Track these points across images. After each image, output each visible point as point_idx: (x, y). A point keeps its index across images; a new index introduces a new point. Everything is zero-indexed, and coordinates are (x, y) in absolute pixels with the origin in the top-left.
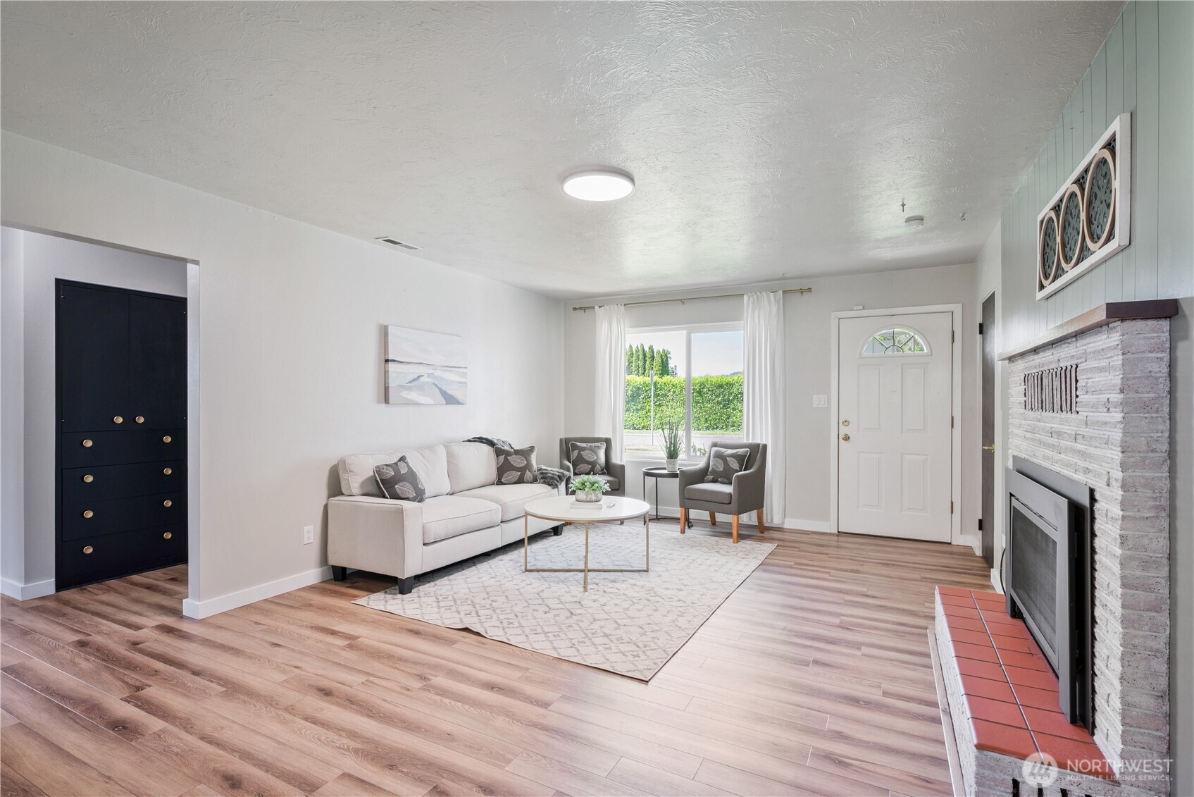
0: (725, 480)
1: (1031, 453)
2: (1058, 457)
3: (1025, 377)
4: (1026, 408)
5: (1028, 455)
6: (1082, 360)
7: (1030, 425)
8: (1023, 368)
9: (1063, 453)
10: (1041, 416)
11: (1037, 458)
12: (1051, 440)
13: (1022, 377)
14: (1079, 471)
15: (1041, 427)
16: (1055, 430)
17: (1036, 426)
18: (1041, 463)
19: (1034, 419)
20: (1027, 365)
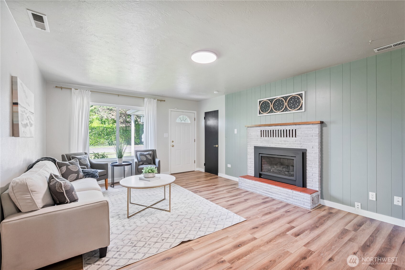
0: (147, 163)
1: (267, 145)
2: (285, 145)
3: (261, 131)
4: (261, 137)
5: (264, 146)
6: (299, 129)
7: (265, 140)
8: (259, 129)
9: (288, 144)
10: (273, 138)
11: (271, 146)
12: (281, 142)
13: (258, 131)
14: (297, 147)
15: (274, 140)
16: (283, 140)
17: (270, 140)
18: (273, 147)
19: (268, 139)
20: (263, 128)
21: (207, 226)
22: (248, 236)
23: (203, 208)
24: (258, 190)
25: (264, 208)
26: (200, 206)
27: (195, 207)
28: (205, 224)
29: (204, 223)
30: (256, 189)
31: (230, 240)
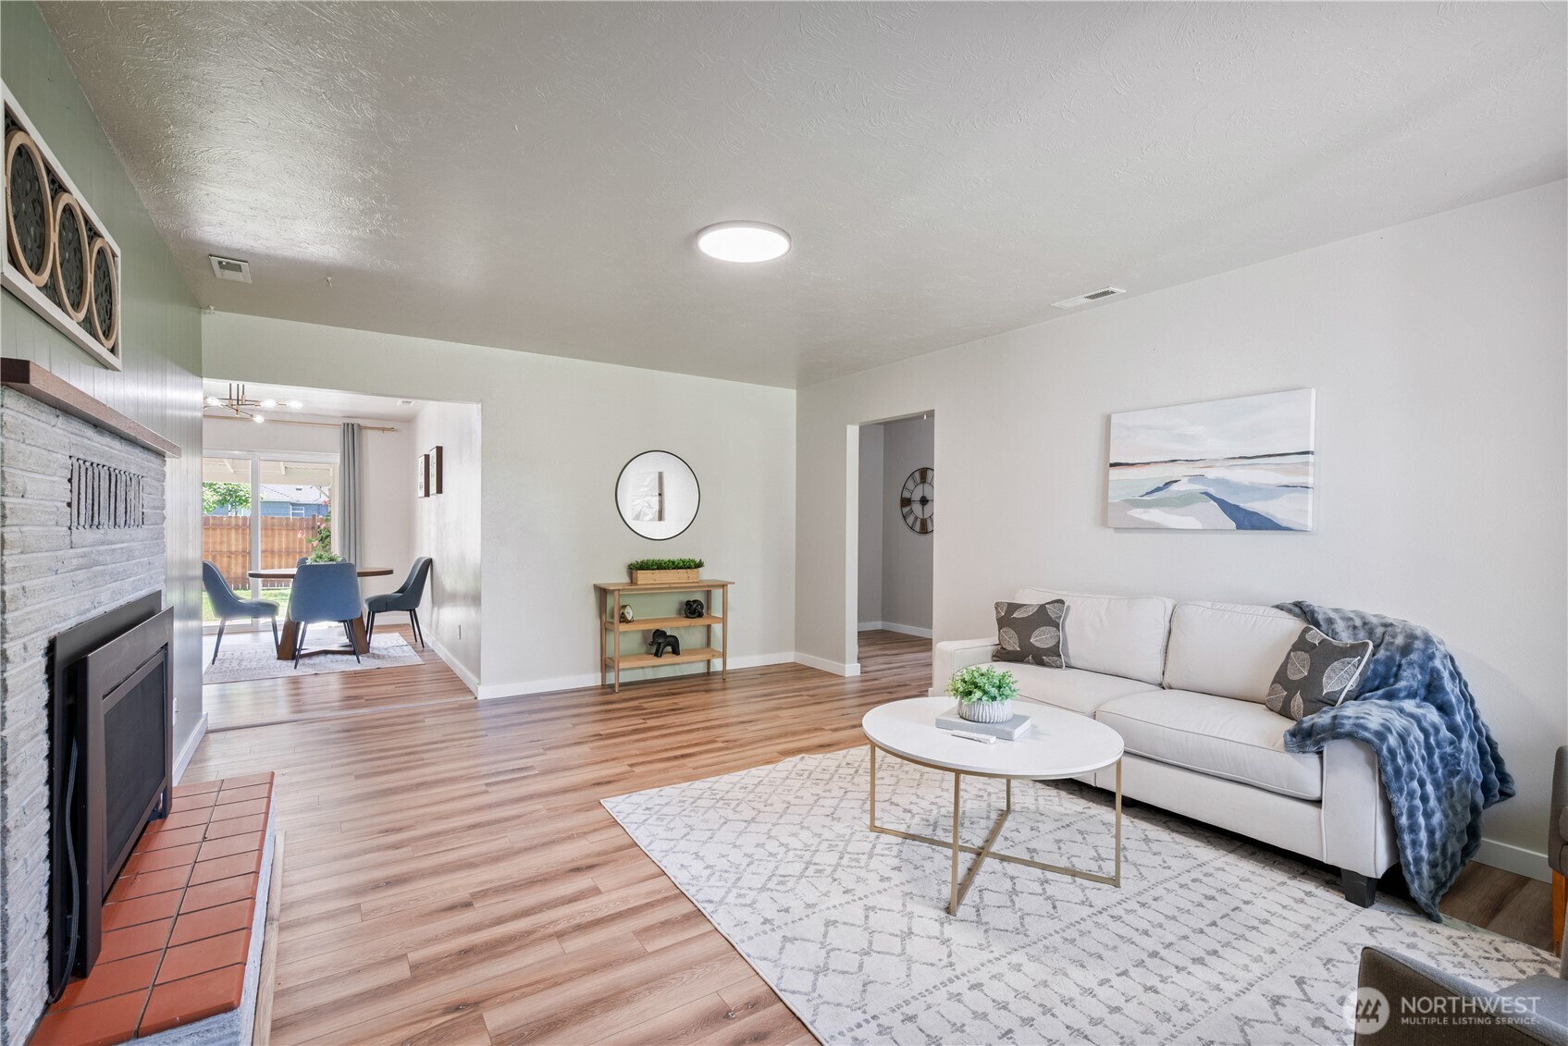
2: (128, 584)
6: (147, 475)
7: (85, 554)
8: (64, 441)
9: (133, 575)
10: (105, 536)
11: (101, 604)
12: (121, 566)
13: (61, 458)
14: (146, 586)
15: (107, 552)
16: (126, 549)
17: (98, 553)
18: (106, 609)
19: (93, 544)
20: (77, 440)
21: (739, 786)
22: (638, 770)
23: (735, 846)
25: (453, 849)
26: (746, 855)
27: (771, 854)
28: (743, 790)
29: (745, 795)
31: (690, 765)
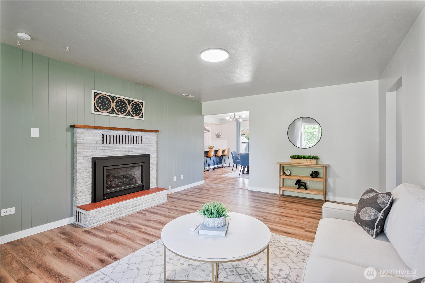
1: (111, 154)
2: (132, 152)
3: (103, 135)
4: (103, 143)
5: (108, 155)
6: (144, 136)
7: (109, 148)
8: (100, 133)
9: (135, 151)
10: (119, 145)
11: (116, 155)
12: (128, 150)
13: (98, 135)
14: (143, 153)
15: (120, 147)
16: (131, 147)
17: (115, 147)
18: (119, 155)
19: (113, 146)
20: (106, 132)
24: (122, 212)
30: (119, 213)
